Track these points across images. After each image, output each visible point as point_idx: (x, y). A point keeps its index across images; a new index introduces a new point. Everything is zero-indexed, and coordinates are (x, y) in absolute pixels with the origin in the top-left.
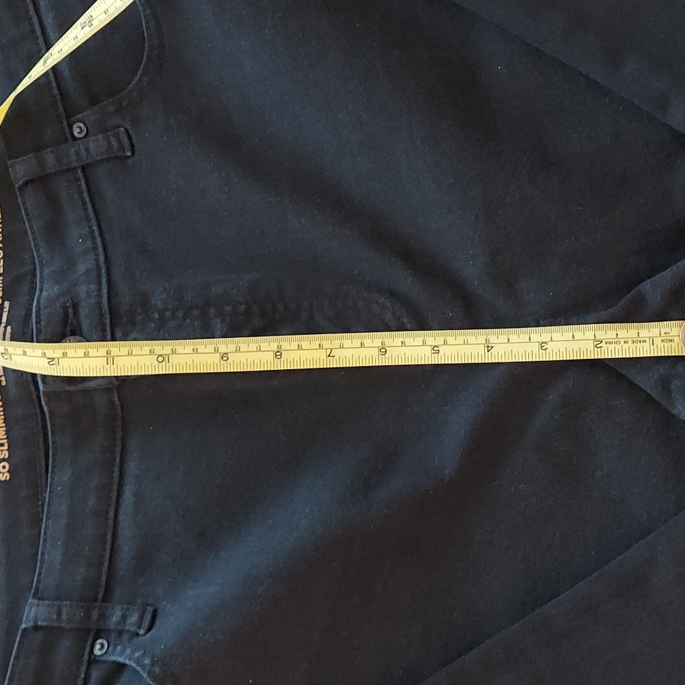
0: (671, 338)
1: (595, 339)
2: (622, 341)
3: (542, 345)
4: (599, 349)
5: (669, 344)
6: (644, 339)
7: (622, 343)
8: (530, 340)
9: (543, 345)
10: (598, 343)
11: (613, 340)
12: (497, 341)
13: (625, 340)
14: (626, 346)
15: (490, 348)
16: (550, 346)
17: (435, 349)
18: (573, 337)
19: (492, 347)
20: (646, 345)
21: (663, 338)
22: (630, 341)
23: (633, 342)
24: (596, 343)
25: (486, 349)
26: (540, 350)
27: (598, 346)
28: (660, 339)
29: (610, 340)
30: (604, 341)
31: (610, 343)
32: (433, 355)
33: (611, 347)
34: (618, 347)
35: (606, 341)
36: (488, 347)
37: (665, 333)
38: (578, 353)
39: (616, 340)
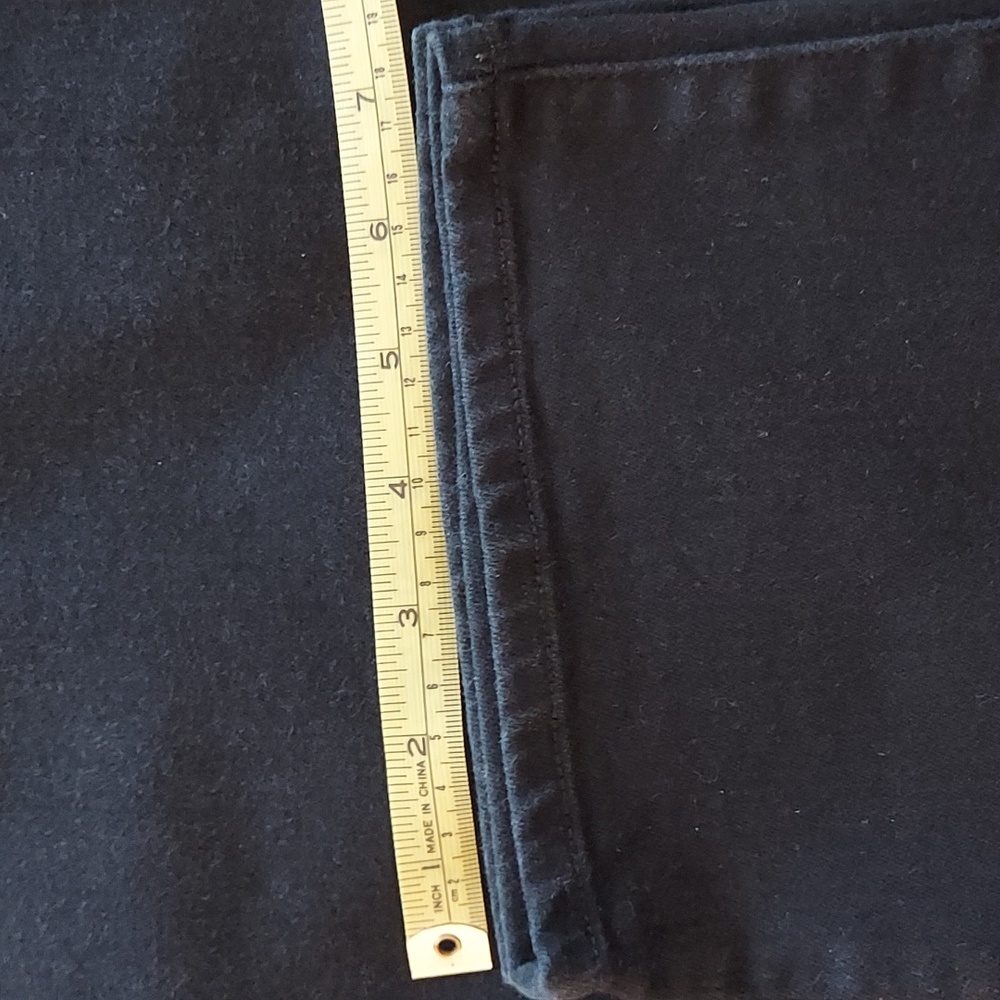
0: (444, 904)
1: (427, 738)
2: (428, 800)
3: (411, 613)
4: (405, 748)
5: (430, 902)
6: (437, 848)
7: (424, 800)
8: (423, 584)
9: (412, 615)
10: (420, 745)
11: (428, 780)
12: (417, 505)
13: (432, 807)
14: (417, 808)
15: (399, 489)
16: (409, 632)
17: (392, 359)
18: (434, 687)
19: (402, 496)
20: (422, 854)
21: (442, 889)
22: (430, 817)
23: (427, 825)
24: (419, 740)
25: (398, 481)
26: (399, 610)
27: (413, 744)
28: (440, 882)
29: (427, 772)
30: (426, 758)
31: (421, 773)
32: (377, 355)
33: (412, 775)
34: (414, 790)
35: (426, 764)
36: (403, 485)
37: (454, 892)
38: (395, 699)
39: (429, 785)
